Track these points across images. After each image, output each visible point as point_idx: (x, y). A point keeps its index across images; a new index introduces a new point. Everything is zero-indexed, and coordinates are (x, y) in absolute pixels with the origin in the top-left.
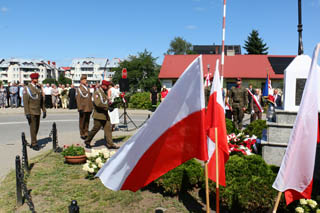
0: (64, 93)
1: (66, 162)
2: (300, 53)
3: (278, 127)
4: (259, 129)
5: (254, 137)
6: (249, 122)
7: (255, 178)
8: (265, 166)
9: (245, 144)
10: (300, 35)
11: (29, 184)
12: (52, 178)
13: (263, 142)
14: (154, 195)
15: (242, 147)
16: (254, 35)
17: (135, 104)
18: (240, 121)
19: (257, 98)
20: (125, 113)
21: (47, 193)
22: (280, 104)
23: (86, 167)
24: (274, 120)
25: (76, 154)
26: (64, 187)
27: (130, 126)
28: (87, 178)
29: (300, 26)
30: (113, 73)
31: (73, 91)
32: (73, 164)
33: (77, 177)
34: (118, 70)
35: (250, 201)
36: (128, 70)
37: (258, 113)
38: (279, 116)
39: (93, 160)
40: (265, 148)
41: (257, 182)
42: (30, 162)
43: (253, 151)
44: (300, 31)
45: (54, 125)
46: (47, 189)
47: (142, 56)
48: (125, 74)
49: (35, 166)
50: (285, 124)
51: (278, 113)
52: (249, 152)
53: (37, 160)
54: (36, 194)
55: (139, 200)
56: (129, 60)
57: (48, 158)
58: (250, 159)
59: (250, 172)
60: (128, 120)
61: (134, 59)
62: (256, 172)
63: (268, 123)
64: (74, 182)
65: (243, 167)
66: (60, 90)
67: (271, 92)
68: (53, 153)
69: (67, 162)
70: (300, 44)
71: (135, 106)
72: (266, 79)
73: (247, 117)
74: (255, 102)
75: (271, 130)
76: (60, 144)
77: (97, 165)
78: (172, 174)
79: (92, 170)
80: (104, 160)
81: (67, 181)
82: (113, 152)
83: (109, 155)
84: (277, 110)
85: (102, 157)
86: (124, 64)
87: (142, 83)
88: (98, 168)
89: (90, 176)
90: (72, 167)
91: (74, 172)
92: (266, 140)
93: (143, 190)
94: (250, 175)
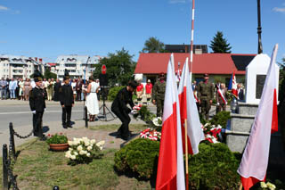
0: (50, 86)
1: (50, 150)
2: (260, 52)
3: (241, 117)
4: (223, 119)
5: (220, 127)
6: (215, 113)
7: (220, 164)
8: (229, 153)
9: (211, 133)
10: (260, 37)
11: (15, 170)
12: (37, 164)
13: (227, 131)
14: (130, 179)
15: (209, 136)
16: (219, 35)
18: (207, 112)
19: (221, 92)
20: (104, 105)
21: (32, 178)
22: (242, 97)
23: (68, 154)
24: (237, 111)
25: (59, 142)
26: (47, 173)
27: (109, 117)
28: (69, 164)
29: (259, 28)
30: (94, 69)
32: (57, 151)
33: (60, 163)
34: (98, 66)
35: (217, 185)
36: (108, 67)
37: (223, 105)
38: (241, 108)
39: (75, 148)
40: (229, 137)
41: (222, 167)
42: (17, 149)
43: (218, 140)
44: (259, 33)
46: (32, 175)
47: (120, 54)
48: (105, 70)
49: (21, 153)
50: (247, 115)
51: (241, 105)
52: (215, 141)
53: (23, 147)
54: (22, 180)
55: (116, 184)
56: (108, 57)
57: (34, 146)
58: (216, 146)
59: (216, 159)
60: (107, 111)
61: (113, 56)
62: (221, 159)
63: (231, 114)
64: (57, 167)
65: (210, 154)
67: (235, 86)
68: (39, 142)
70: (260, 44)
73: (213, 108)
74: (220, 95)
75: (234, 120)
77: (78, 152)
78: (146, 161)
79: (74, 157)
80: (85, 147)
81: (50, 167)
82: (94, 141)
83: (89, 143)
84: (239, 103)
85: (83, 145)
86: (104, 61)
87: (120, 78)
88: (79, 156)
89: (72, 162)
90: (56, 153)
91: (57, 158)
92: (230, 129)
93: (119, 175)
94: (216, 162)
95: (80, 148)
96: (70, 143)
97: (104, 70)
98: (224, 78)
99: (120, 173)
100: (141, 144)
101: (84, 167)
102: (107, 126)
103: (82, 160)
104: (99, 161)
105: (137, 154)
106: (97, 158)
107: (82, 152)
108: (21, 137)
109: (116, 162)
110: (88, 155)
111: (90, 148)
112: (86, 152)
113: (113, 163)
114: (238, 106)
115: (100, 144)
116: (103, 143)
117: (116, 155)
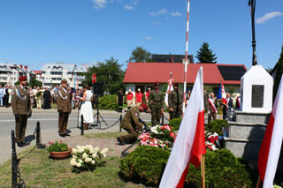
0: (39, 94)
1: (50, 157)
2: (254, 63)
3: (238, 125)
5: (216, 134)
7: (227, 169)
8: (233, 158)
9: (209, 140)
10: (254, 50)
12: (39, 172)
13: (225, 138)
14: (137, 186)
15: (208, 143)
16: (205, 46)
17: (104, 105)
19: (212, 101)
20: (98, 113)
23: (73, 162)
24: (234, 119)
25: (60, 150)
26: (53, 181)
27: (103, 125)
28: (73, 171)
29: (254, 42)
30: (84, 77)
32: (58, 159)
33: (64, 171)
34: (88, 75)
36: (98, 75)
37: (213, 114)
39: (79, 155)
40: (228, 144)
41: (229, 171)
42: (18, 156)
43: (217, 147)
44: (254, 46)
45: (38, 124)
46: (38, 183)
47: (109, 63)
49: (21, 161)
50: (244, 123)
51: (238, 114)
52: (214, 147)
53: (22, 155)
56: (97, 66)
57: (32, 154)
58: (216, 151)
59: (222, 164)
60: (101, 120)
61: (102, 65)
62: (227, 163)
63: (229, 122)
64: (62, 175)
65: (216, 159)
66: (35, 92)
68: (37, 150)
69: (52, 157)
70: (254, 57)
71: (104, 107)
72: (220, 85)
74: (210, 104)
75: (232, 129)
76: (43, 141)
77: (83, 160)
78: (154, 167)
79: (79, 165)
80: (90, 155)
81: (55, 175)
82: (97, 149)
83: (94, 150)
84: (237, 112)
85: (88, 152)
86: (93, 70)
87: (109, 87)
88: (85, 163)
89: (76, 169)
90: (57, 161)
91: (60, 166)
92: (227, 136)
93: (126, 182)
94: (222, 167)
95: (85, 155)
96: (74, 151)
97: (94, 79)
98: (211, 87)
99: (126, 179)
100: (147, 151)
101: (89, 174)
102: (103, 134)
103: (87, 167)
104: (103, 168)
105: (145, 160)
106: (100, 165)
107: (88, 160)
109: (123, 169)
110: (93, 162)
111: (94, 155)
112: (91, 160)
113: (119, 170)
114: (235, 114)
115: (104, 151)
116: (106, 150)
117: (122, 162)
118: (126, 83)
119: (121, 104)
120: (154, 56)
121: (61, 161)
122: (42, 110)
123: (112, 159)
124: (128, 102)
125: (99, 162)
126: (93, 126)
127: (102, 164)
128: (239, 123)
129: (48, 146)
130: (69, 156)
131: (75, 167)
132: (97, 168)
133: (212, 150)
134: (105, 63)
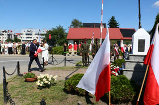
0: (19, 46)
2: (140, 27)
3: (130, 62)
4: (119, 63)
5: (118, 67)
7: (123, 86)
8: (127, 80)
9: (115, 70)
10: (140, 19)
12: (20, 89)
13: (123, 69)
14: (74, 96)
15: (114, 72)
16: (113, 18)
17: (56, 52)
19: (116, 49)
20: (52, 56)
21: (19, 97)
23: (38, 83)
24: (128, 59)
25: (31, 77)
26: (27, 94)
27: (55, 63)
28: (38, 89)
29: (140, 15)
30: (44, 36)
31: (24, 46)
32: (29, 82)
33: (33, 88)
35: (122, 97)
36: (52, 35)
37: (117, 56)
38: (130, 57)
39: (41, 80)
40: (125, 72)
41: (125, 87)
42: (7, 81)
43: (119, 74)
44: (140, 17)
45: (18, 63)
46: (18, 95)
47: (59, 28)
50: (134, 61)
51: (131, 56)
52: (117, 74)
53: (10, 80)
54: (13, 98)
55: (67, 99)
56: (52, 30)
57: (15, 79)
59: (121, 83)
61: (54, 29)
62: (124, 83)
63: (125, 60)
64: (32, 91)
65: (117, 81)
68: (18, 77)
69: (26, 81)
70: (140, 24)
71: (56, 53)
75: (127, 63)
76: (22, 72)
77: (44, 82)
79: (41, 85)
80: (47, 79)
81: (28, 91)
82: (51, 76)
83: (50, 77)
84: (130, 54)
85: (46, 78)
86: (50, 32)
87: (58, 42)
88: (44, 84)
89: (40, 87)
90: (29, 83)
91: (31, 86)
92: (124, 68)
93: (68, 94)
94: (121, 85)
95: (45, 79)
96: (39, 77)
97: (50, 37)
98: (116, 41)
99: (68, 92)
100: (79, 77)
101: (47, 90)
102: (55, 68)
103: (46, 86)
104: (55, 86)
106: (53, 85)
107: (46, 82)
108: (9, 75)
109: (66, 87)
110: (49, 83)
111: (50, 79)
112: (48, 82)
113: (64, 87)
114: (129, 56)
115: (55, 77)
116: (57, 76)
117: (65, 83)
118: (68, 39)
119: (65, 51)
120: (84, 24)
121: (31, 83)
122: (21, 55)
123: (60, 81)
124: (69, 50)
125: (52, 83)
126: (49, 63)
127: (54, 84)
128: (131, 61)
129: (24, 75)
130: (36, 80)
131: (39, 86)
132: (52, 86)
133: (116, 76)
134: (56, 28)
